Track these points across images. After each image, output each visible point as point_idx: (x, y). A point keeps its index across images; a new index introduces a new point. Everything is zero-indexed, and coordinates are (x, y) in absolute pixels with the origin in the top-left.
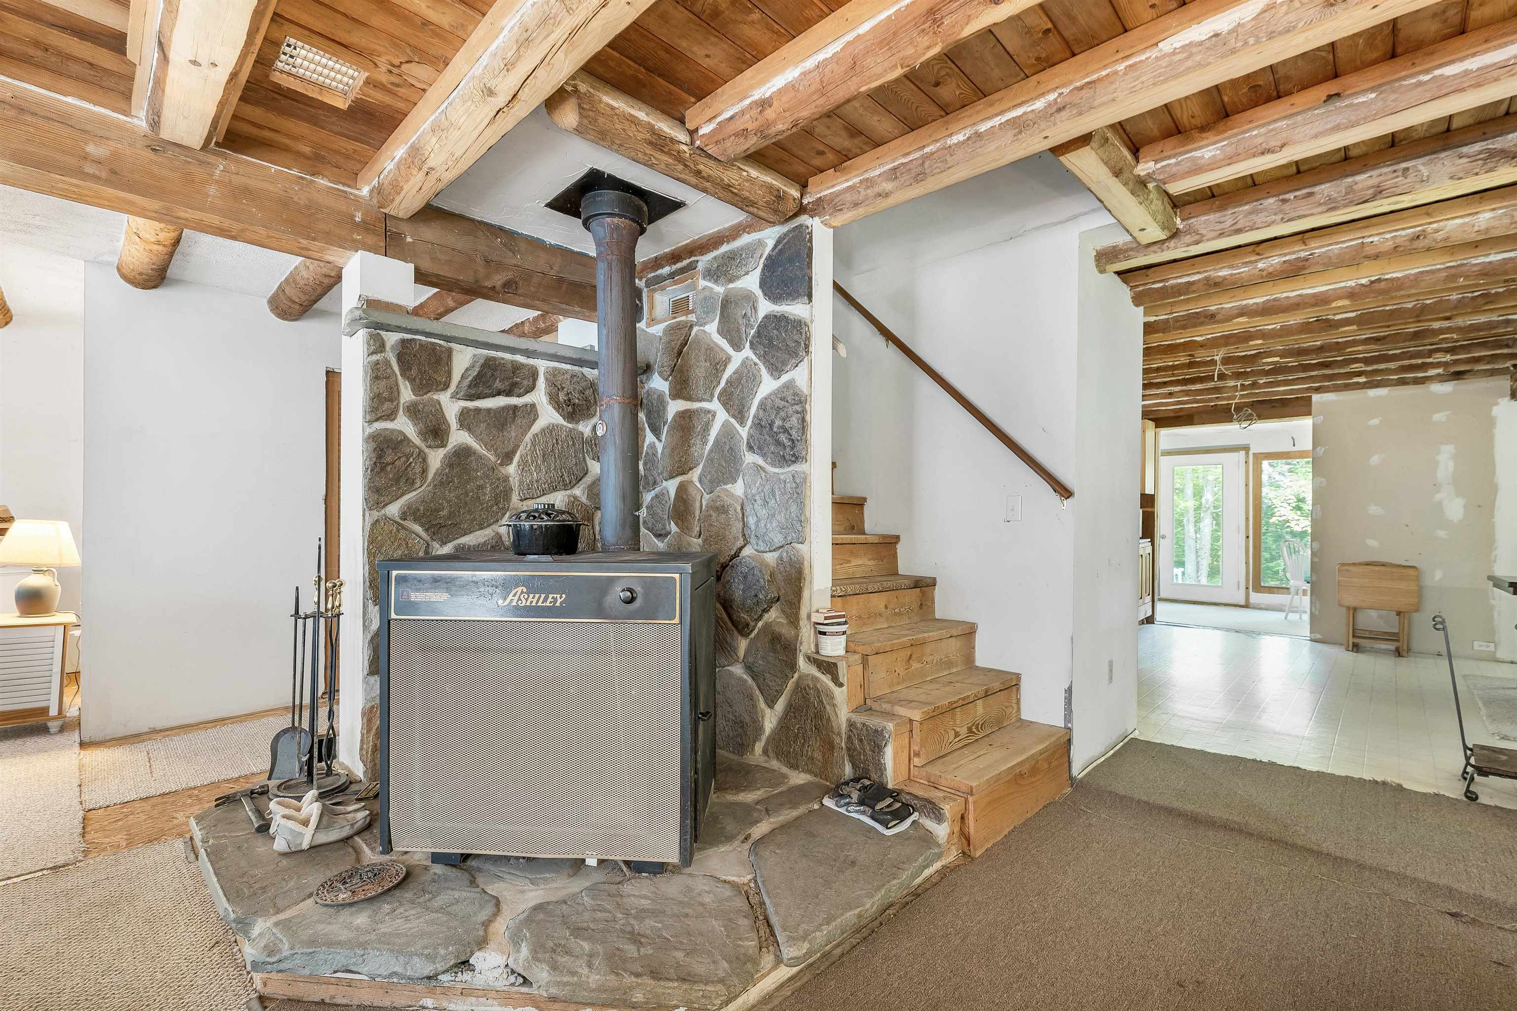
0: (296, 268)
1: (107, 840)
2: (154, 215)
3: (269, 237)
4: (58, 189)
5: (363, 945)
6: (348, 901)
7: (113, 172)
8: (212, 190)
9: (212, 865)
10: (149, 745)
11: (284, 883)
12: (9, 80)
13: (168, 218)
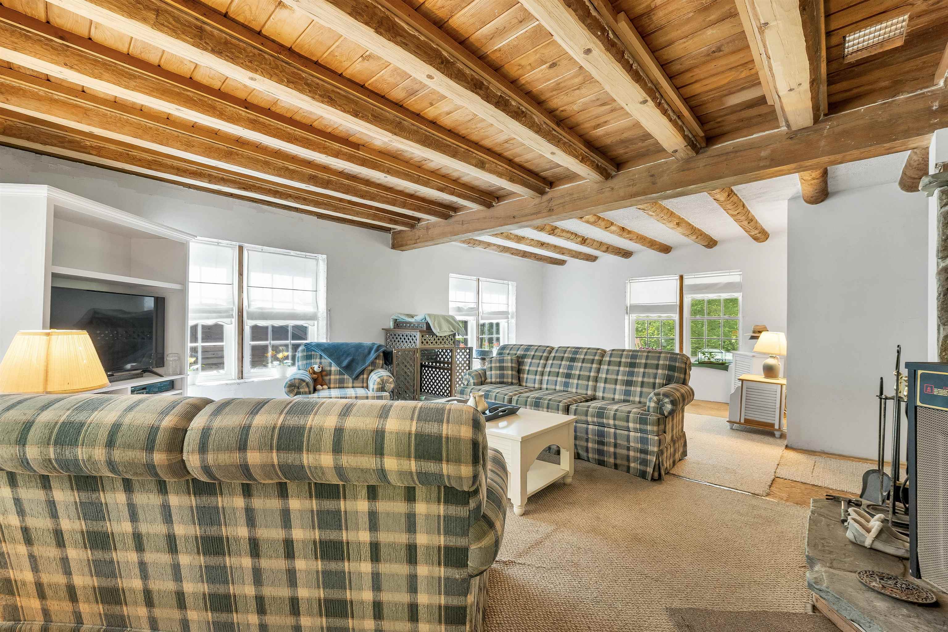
0: (909, 156)
1: (779, 494)
2: (795, 170)
3: (862, 153)
4: (754, 178)
5: (873, 618)
6: (876, 589)
7: (772, 160)
8: (823, 143)
9: (809, 525)
10: (818, 458)
11: (844, 556)
12: (732, 142)
13: (802, 169)
